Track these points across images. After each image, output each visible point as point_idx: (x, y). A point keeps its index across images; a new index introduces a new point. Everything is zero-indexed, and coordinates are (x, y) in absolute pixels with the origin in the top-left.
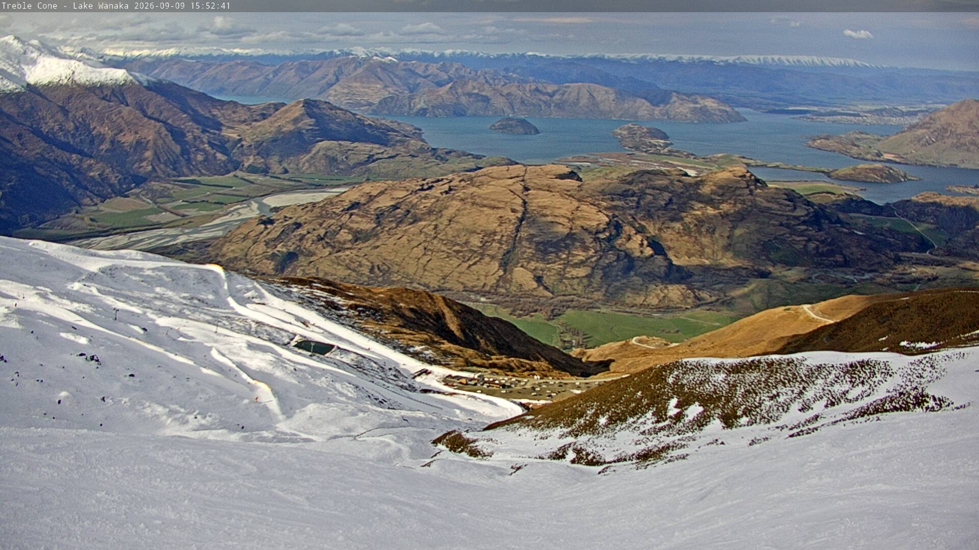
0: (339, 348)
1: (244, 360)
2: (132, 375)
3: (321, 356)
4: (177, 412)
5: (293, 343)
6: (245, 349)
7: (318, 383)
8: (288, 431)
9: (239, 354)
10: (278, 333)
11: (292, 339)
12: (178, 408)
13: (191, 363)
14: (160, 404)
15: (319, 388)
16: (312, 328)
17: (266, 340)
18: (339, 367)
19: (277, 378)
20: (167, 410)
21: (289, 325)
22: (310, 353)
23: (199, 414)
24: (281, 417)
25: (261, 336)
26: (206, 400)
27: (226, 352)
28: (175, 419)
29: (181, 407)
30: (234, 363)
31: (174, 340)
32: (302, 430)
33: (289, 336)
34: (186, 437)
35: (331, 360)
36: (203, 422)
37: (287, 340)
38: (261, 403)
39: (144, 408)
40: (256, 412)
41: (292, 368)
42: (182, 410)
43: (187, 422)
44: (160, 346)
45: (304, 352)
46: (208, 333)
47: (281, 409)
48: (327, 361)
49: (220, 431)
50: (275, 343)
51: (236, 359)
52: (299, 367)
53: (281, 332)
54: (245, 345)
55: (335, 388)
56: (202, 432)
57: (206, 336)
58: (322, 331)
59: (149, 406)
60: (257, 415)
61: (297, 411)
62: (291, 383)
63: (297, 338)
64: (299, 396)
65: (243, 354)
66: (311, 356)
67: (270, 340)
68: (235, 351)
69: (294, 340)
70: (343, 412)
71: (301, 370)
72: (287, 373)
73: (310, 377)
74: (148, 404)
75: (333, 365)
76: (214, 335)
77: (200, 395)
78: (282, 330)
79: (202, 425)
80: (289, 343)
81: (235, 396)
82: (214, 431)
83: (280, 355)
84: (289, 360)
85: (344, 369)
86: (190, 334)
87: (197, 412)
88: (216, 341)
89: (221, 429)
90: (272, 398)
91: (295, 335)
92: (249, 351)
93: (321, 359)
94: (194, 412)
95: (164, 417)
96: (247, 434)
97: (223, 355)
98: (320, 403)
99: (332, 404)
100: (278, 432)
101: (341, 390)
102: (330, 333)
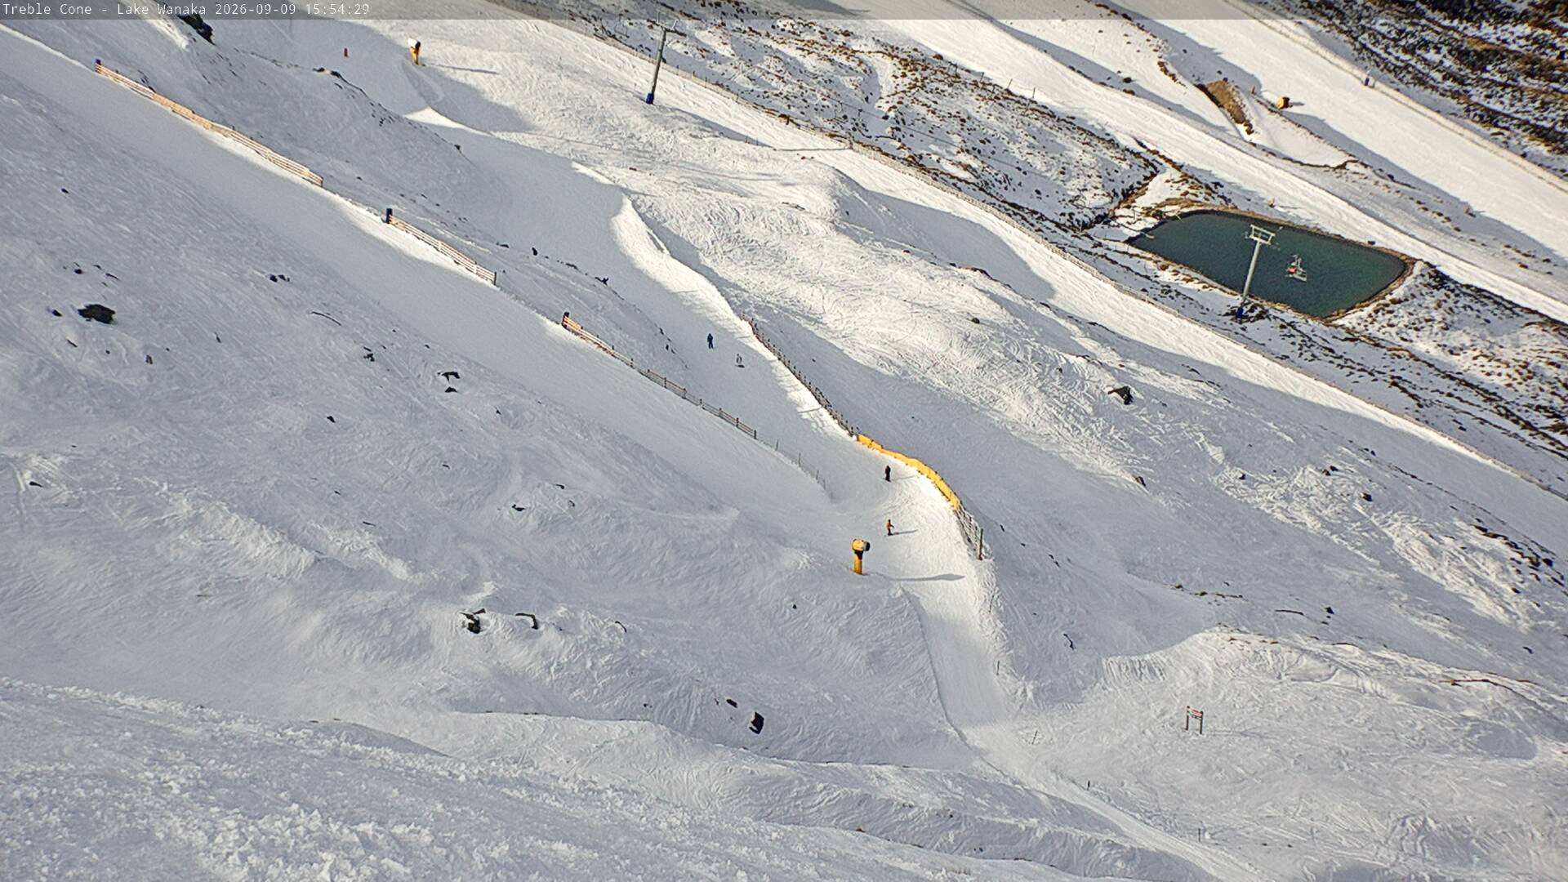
0: (1440, 280)
1: (811, 297)
2: (99, 314)
3: (1310, 325)
4: (361, 577)
5: (1131, 220)
6: (820, 228)
7: (1265, 498)
8: (1042, 785)
9: (778, 256)
10: (1040, 143)
11: (1128, 196)
12: (374, 555)
13: (483, 278)
14: (263, 517)
15: (1268, 529)
16: (1269, 128)
17: (955, 184)
18: (1421, 408)
19: (1002, 434)
20: (306, 557)
21: (1116, 97)
22: (1236, 300)
23: (496, 603)
24: (1004, 683)
25: (932, 152)
26: (547, 524)
27: (702, 237)
28: (348, 621)
29: (391, 548)
30: (740, 310)
31: (386, 119)
32: (1132, 790)
33: (1107, 174)
34: (403, 745)
35: (1375, 359)
36: (519, 656)
37: (1095, 200)
38: (887, 580)
39: (159, 529)
40: (847, 632)
41: (1108, 382)
42: (399, 569)
43: (421, 645)
44: (288, 145)
45: (1196, 287)
46: (596, 96)
47: (1012, 635)
48: (1344, 362)
49: (616, 729)
50: (1014, 210)
51: (757, 281)
52: (1149, 377)
53: (1062, 138)
54: (820, 202)
55: (1382, 550)
56: (504, 723)
57: (590, 118)
58: (1337, 158)
59: (195, 520)
60: (851, 655)
61: (1112, 664)
62: (1089, 476)
63: (1159, 191)
64: (1132, 566)
65: (804, 256)
66: (1238, 315)
67: (982, 188)
68: (754, 231)
69: (1142, 202)
70: (1421, 717)
71: (1165, 402)
72: (1069, 408)
73: (1216, 453)
74: (184, 507)
75: (1383, 386)
76: (636, 119)
77: (515, 488)
78: (1070, 123)
79: (506, 677)
80: (1104, 219)
81: (734, 514)
82: (579, 726)
83: (1043, 291)
84: (1092, 328)
85: (1460, 431)
86: (495, 91)
87: (488, 588)
88: (643, 157)
89: (623, 715)
90: (960, 559)
91: (1151, 164)
92: (844, 241)
93: (1307, 342)
94: (467, 587)
95: (283, 602)
96: (776, 768)
97: (684, 253)
98: (1271, 635)
99: (1350, 653)
100: (979, 785)
101: (1421, 562)
102: (1390, 174)
